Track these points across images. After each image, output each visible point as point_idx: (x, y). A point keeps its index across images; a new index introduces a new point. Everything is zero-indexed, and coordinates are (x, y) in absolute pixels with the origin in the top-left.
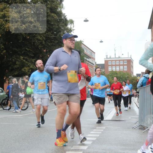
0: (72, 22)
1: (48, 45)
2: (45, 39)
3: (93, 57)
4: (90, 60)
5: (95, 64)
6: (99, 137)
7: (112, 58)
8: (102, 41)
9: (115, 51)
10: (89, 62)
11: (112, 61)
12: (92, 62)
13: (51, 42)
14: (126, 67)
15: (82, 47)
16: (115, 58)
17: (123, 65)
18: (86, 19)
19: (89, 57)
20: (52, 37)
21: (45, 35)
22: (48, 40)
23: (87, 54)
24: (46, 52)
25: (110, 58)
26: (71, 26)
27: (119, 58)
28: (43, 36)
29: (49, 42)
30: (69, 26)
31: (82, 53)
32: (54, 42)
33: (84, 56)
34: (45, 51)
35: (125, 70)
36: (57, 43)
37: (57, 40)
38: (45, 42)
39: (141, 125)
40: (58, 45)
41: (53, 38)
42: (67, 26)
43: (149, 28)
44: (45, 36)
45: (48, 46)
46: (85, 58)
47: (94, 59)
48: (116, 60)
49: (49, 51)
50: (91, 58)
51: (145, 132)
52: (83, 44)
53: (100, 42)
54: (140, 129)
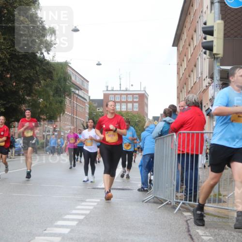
1: (13, 67)
2: (9, 57)
3: (85, 87)
4: (81, 93)
5: (88, 99)
6: (89, 214)
7: (115, 91)
8: (101, 63)
9: (120, 79)
10: (78, 95)
11: (115, 95)
12: (83, 96)
13: (19, 62)
14: (136, 105)
15: (69, 71)
16: (120, 91)
17: (133, 102)
18: (75, 27)
19: (79, 88)
20: (20, 54)
22: (14, 60)
23: (75, 83)
24: (10, 77)
25: (113, 90)
27: (126, 90)
28: (5, 52)
29: (16, 63)
31: (68, 81)
32: (23, 63)
33: (70, 86)
34: (8, 76)
35: (136, 110)
36: (29, 64)
37: (28, 59)
38: (9, 61)
39: (156, 197)
40: (29, 67)
41: (21, 57)
43: (173, 45)
44: (9, 52)
45: (13, 69)
46: (73, 90)
47: (87, 91)
48: (121, 95)
49: (15, 77)
50: (81, 89)
51: (162, 208)
52: (71, 67)
53: (97, 64)
54: (155, 202)
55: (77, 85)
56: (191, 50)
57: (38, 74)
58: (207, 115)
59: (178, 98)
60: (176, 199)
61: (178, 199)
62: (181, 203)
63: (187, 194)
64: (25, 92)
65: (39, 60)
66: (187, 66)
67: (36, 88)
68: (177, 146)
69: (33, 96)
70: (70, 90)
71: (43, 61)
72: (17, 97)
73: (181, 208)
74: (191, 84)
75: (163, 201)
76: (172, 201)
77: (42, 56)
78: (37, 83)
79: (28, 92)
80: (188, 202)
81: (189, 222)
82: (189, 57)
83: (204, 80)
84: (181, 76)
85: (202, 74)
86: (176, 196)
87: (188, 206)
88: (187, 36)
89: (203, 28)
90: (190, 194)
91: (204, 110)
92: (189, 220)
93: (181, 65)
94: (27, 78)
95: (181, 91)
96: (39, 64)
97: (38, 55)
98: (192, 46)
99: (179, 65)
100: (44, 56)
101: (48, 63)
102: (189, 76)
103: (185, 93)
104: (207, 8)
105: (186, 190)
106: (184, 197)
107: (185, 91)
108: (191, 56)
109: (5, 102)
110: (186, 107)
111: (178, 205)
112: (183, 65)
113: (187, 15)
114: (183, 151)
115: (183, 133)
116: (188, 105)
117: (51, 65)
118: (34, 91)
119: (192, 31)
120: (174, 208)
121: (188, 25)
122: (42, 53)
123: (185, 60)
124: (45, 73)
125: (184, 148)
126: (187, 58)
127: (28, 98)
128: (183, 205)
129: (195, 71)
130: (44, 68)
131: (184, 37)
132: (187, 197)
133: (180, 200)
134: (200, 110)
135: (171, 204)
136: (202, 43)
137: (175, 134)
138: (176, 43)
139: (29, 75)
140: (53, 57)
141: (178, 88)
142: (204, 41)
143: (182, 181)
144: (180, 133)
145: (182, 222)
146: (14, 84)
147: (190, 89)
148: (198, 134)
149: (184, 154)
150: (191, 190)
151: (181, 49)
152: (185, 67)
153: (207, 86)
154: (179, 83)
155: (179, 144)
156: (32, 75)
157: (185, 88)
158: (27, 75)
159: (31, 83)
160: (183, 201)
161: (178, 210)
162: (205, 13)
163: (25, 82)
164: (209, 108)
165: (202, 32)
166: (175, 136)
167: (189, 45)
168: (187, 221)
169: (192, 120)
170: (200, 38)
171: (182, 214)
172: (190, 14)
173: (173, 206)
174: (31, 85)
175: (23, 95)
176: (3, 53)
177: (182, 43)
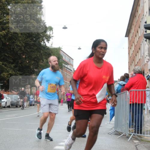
0: (51, 29)
1: (27, 52)
2: (24, 45)
3: (71, 63)
4: (68, 67)
5: (73, 70)
8: (81, 48)
10: (67, 68)
12: (70, 68)
13: (31, 48)
15: (61, 53)
18: (65, 26)
19: (67, 64)
20: (31, 43)
21: (24, 41)
22: (27, 46)
23: (65, 61)
26: (50, 33)
28: (22, 42)
29: (28, 48)
30: (48, 33)
31: (61, 59)
32: (33, 49)
33: (62, 63)
34: (24, 57)
36: (36, 50)
37: (36, 46)
38: (24, 48)
39: (117, 131)
41: (31, 45)
42: (46, 32)
43: (126, 36)
46: (64, 65)
47: (72, 66)
49: (28, 57)
50: (69, 64)
51: (120, 138)
52: (62, 51)
53: (79, 49)
54: (116, 134)
55: (67, 62)
56: (137, 39)
57: (43, 55)
58: (148, 79)
59: (129, 69)
60: (129, 132)
61: (130, 132)
62: (132, 135)
63: (136, 129)
64: (34, 66)
65: (42, 47)
66: (134, 49)
67: (41, 64)
68: (129, 99)
69: (39, 69)
70: (62, 65)
71: (45, 47)
72: (30, 70)
73: (132, 138)
74: (137, 60)
75: (121, 133)
76: (126, 133)
77: (44, 44)
78: (41, 61)
79: (36, 66)
80: (136, 134)
81: (137, 146)
82: (136, 44)
83: (145, 57)
84: (131, 55)
85: (144, 54)
86: (129, 130)
87: (136, 137)
88: (134, 30)
89: (144, 25)
90: (138, 129)
91: (145, 76)
92: (137, 145)
93: (131, 49)
94: (35, 58)
95: (131, 65)
96: (43, 49)
97: (42, 43)
98: (137, 36)
99: (130, 48)
100: (45, 44)
101: (48, 48)
102: (136, 55)
103: (134, 66)
104: (147, 13)
105: (135, 126)
106: (134, 131)
107: (134, 64)
108: (137, 43)
109: (22, 73)
110: (134, 75)
111: (130, 136)
112: (132, 48)
113: (134, 17)
114: (133, 102)
115: (133, 91)
116: (135, 73)
117: (50, 49)
118: (40, 66)
119: (137, 27)
120: (128, 138)
121: (135, 23)
122: (44, 42)
123: (133, 45)
124: (47, 54)
125: (133, 100)
126: (135, 44)
127: (36, 70)
128: (134, 136)
129: (139, 52)
130: (46, 51)
131: (133, 31)
132: (136, 131)
133: (132, 133)
134: (143, 76)
135: (126, 135)
136: (144, 35)
137: (128, 91)
138: (127, 35)
139: (37, 56)
140: (51, 44)
141: (129, 62)
142: (145, 33)
143: (133, 120)
144: (131, 91)
145: (133, 146)
146: (28, 62)
147: (136, 63)
148: (142, 91)
149: (134, 104)
150: (138, 126)
151: (130, 39)
152: (133, 50)
153: (147, 62)
154: (130, 60)
155: (131, 98)
156: (38, 56)
157: (133, 63)
158: (36, 56)
159: (38, 61)
160: (134, 134)
161: (130, 139)
162: (145, 16)
163: (34, 60)
164: (148, 75)
165: (144, 28)
166: (128, 93)
167: (136, 36)
168: (136, 146)
169: (138, 82)
170: (142, 31)
171: (133, 141)
172: (136, 17)
173: (127, 136)
174: (38, 62)
175: (33, 68)
176: (21, 43)
177: (131, 35)
